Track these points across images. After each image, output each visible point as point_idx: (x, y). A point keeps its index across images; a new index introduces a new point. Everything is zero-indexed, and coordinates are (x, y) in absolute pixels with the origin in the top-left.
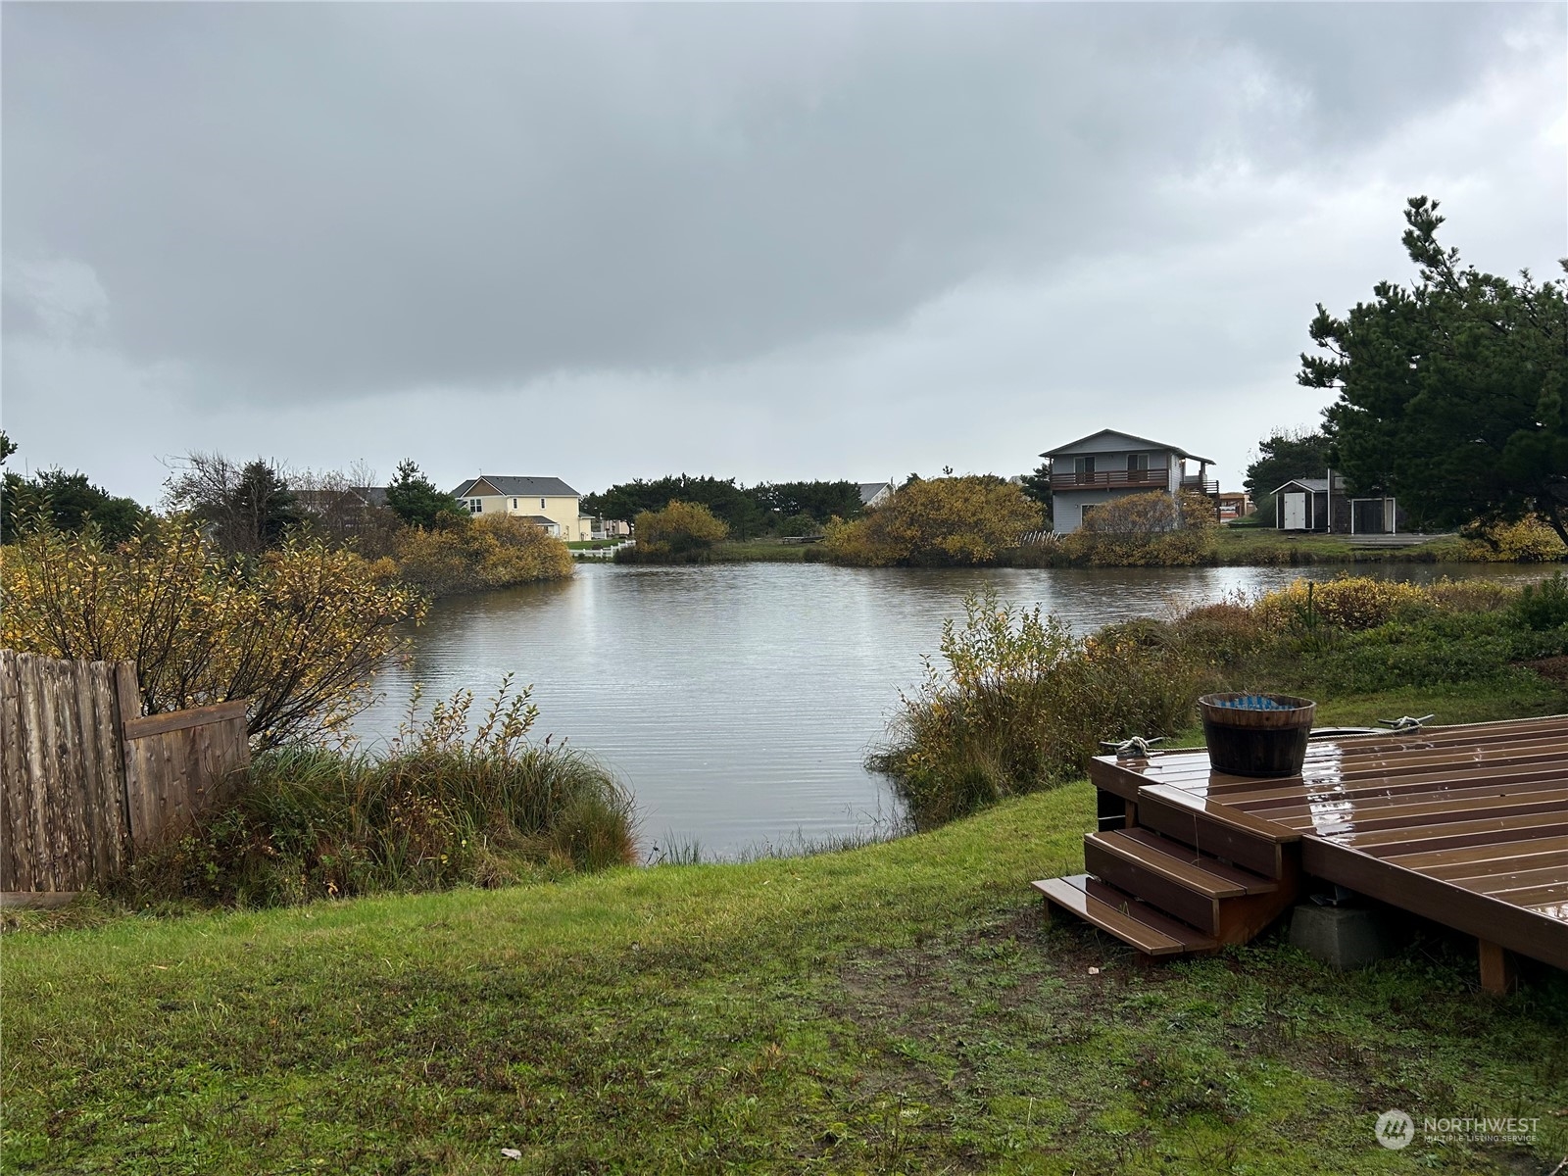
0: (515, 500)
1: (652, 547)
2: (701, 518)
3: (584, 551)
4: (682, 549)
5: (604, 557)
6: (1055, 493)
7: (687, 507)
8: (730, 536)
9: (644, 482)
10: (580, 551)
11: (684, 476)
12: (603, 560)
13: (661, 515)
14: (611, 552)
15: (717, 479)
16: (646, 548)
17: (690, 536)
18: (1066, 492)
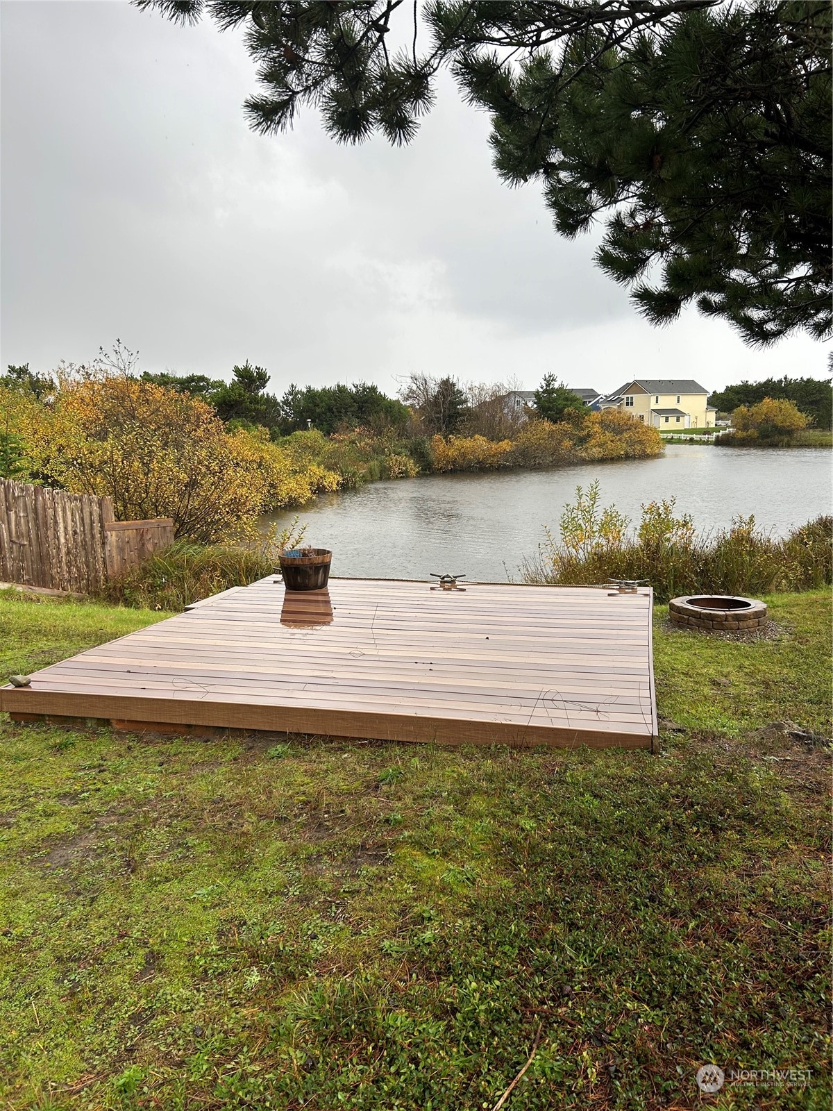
0: (657, 397)
1: (745, 434)
2: (790, 413)
3: (694, 436)
4: (768, 437)
5: (708, 441)
7: (776, 403)
8: (811, 426)
10: (691, 436)
12: (706, 443)
13: (754, 409)
14: (713, 438)
16: (741, 434)
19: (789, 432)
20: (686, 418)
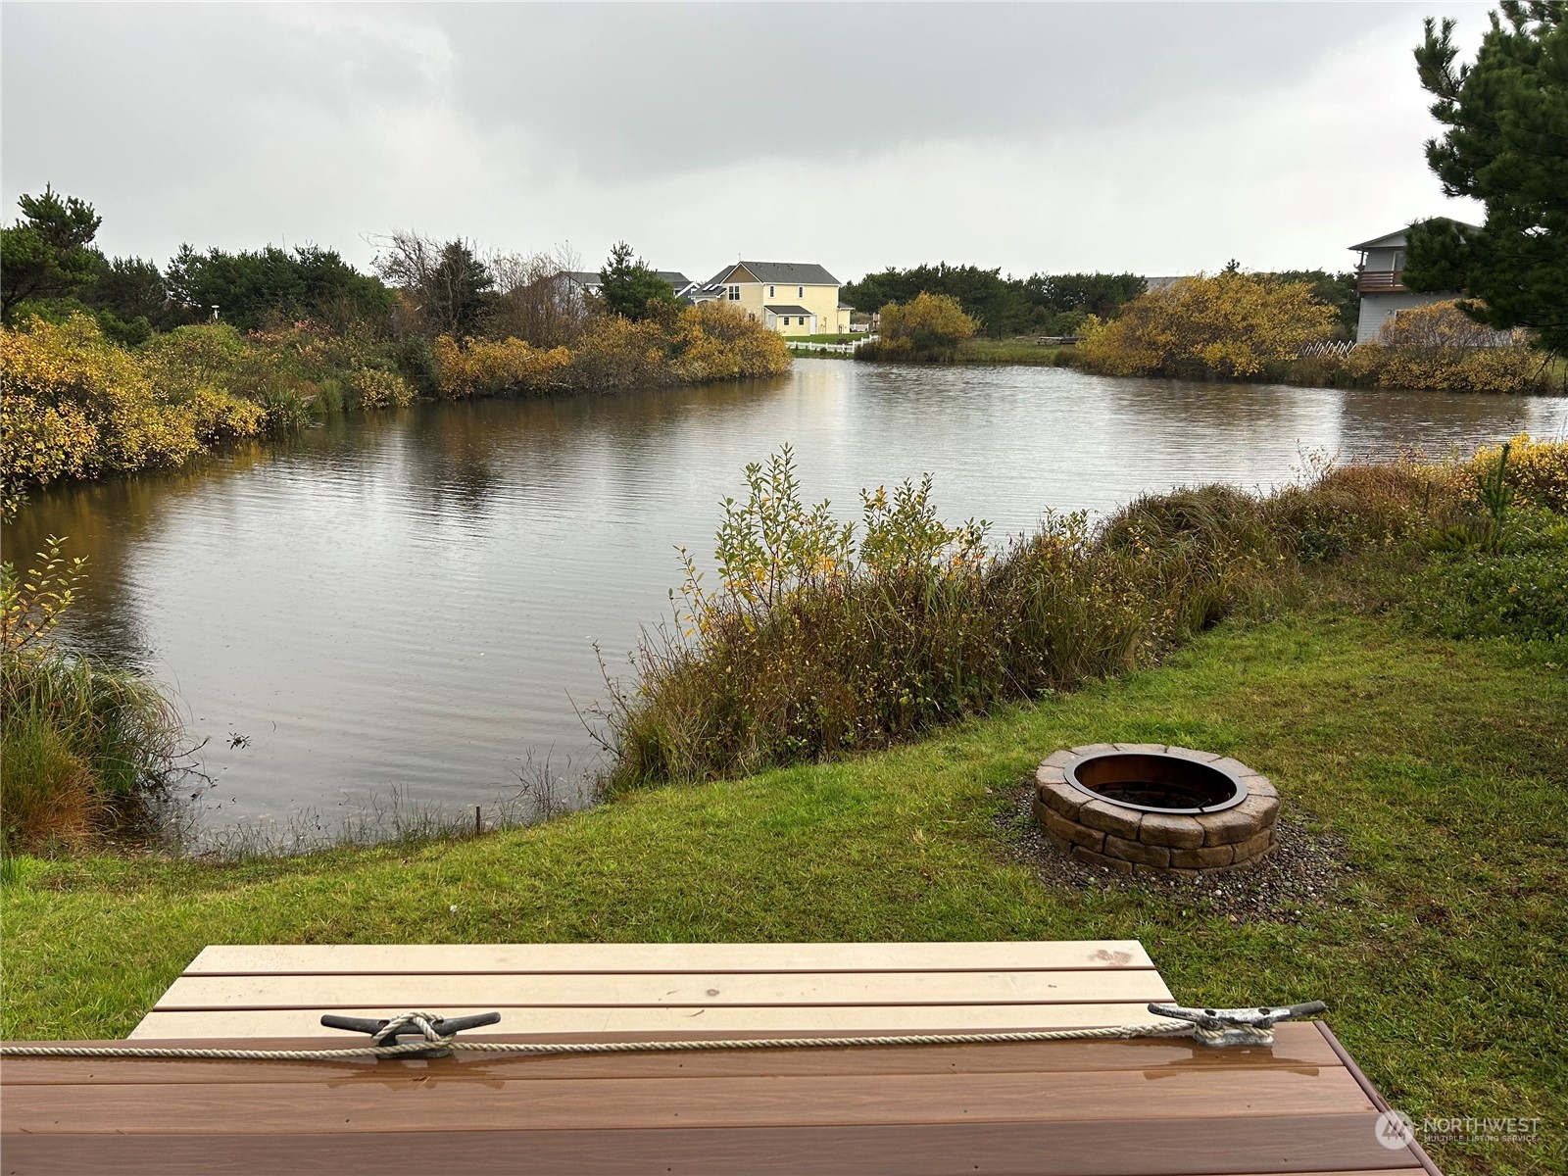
0: (772, 288)
1: (894, 344)
2: (950, 314)
3: (826, 346)
4: (925, 347)
5: (845, 353)
6: (1364, 294)
7: (935, 300)
8: (979, 333)
9: (897, 271)
10: (823, 345)
11: (943, 265)
12: (843, 356)
13: (907, 308)
14: (852, 347)
15: (981, 269)
16: (889, 344)
17: (934, 333)
18: (1378, 294)
19: (951, 341)
20: (812, 319)
